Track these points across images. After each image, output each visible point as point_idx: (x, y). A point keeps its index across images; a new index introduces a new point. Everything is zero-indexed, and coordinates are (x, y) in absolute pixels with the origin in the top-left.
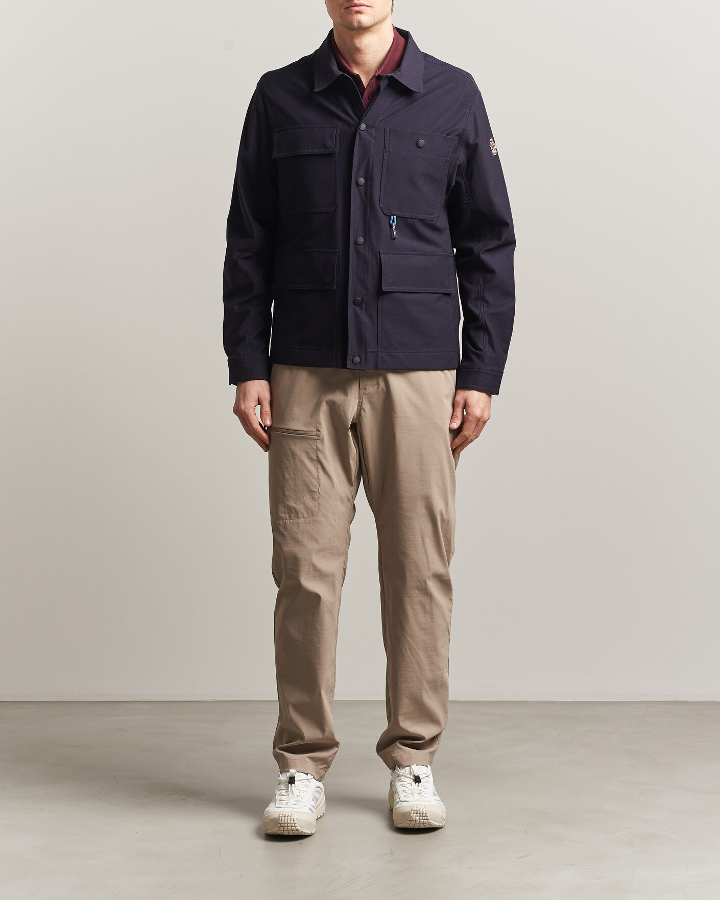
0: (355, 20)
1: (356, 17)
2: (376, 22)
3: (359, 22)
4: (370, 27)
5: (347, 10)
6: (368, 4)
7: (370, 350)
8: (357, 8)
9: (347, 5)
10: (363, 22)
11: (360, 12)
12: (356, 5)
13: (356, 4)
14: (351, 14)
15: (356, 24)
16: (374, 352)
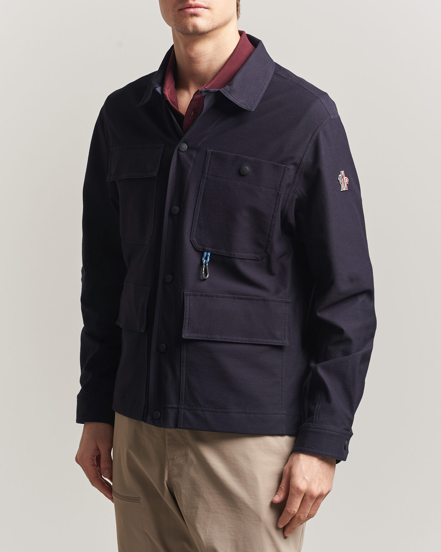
0: (190, 24)
1: (190, 21)
2: (215, 27)
3: (195, 27)
4: (208, 32)
5: (181, 12)
6: (206, 5)
7: (170, 406)
8: (192, 10)
9: (180, 6)
10: (200, 27)
11: (195, 15)
12: (191, 7)
13: (191, 5)
14: (185, 16)
15: (191, 29)
16: (175, 408)
